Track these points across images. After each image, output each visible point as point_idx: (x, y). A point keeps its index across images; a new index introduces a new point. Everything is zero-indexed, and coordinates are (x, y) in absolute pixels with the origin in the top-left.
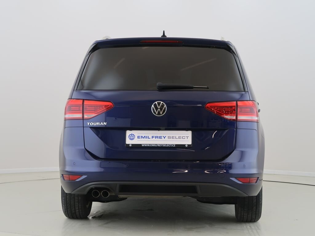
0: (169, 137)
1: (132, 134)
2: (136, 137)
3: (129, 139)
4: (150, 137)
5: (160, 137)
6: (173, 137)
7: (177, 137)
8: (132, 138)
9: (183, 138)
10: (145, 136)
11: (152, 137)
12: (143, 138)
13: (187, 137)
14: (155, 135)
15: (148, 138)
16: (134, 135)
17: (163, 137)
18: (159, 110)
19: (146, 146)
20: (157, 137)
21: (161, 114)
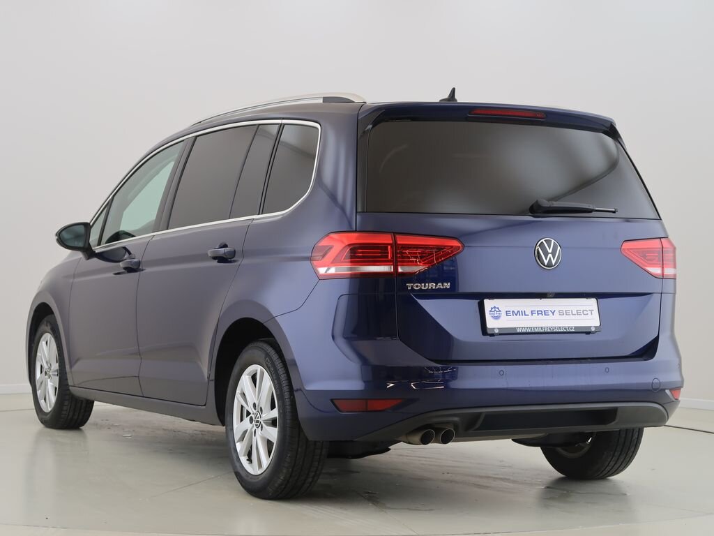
0: (561, 313)
1: (495, 307)
2: (504, 313)
3: (491, 318)
4: (528, 312)
5: (546, 313)
7: (575, 312)
8: (496, 315)
9: (585, 312)
10: (518, 312)
11: (532, 313)
12: (516, 315)
13: (591, 311)
14: (536, 309)
15: (525, 315)
16: (498, 308)
17: (550, 312)
18: (550, 255)
19: (524, 331)
20: (539, 313)
21: (553, 264)
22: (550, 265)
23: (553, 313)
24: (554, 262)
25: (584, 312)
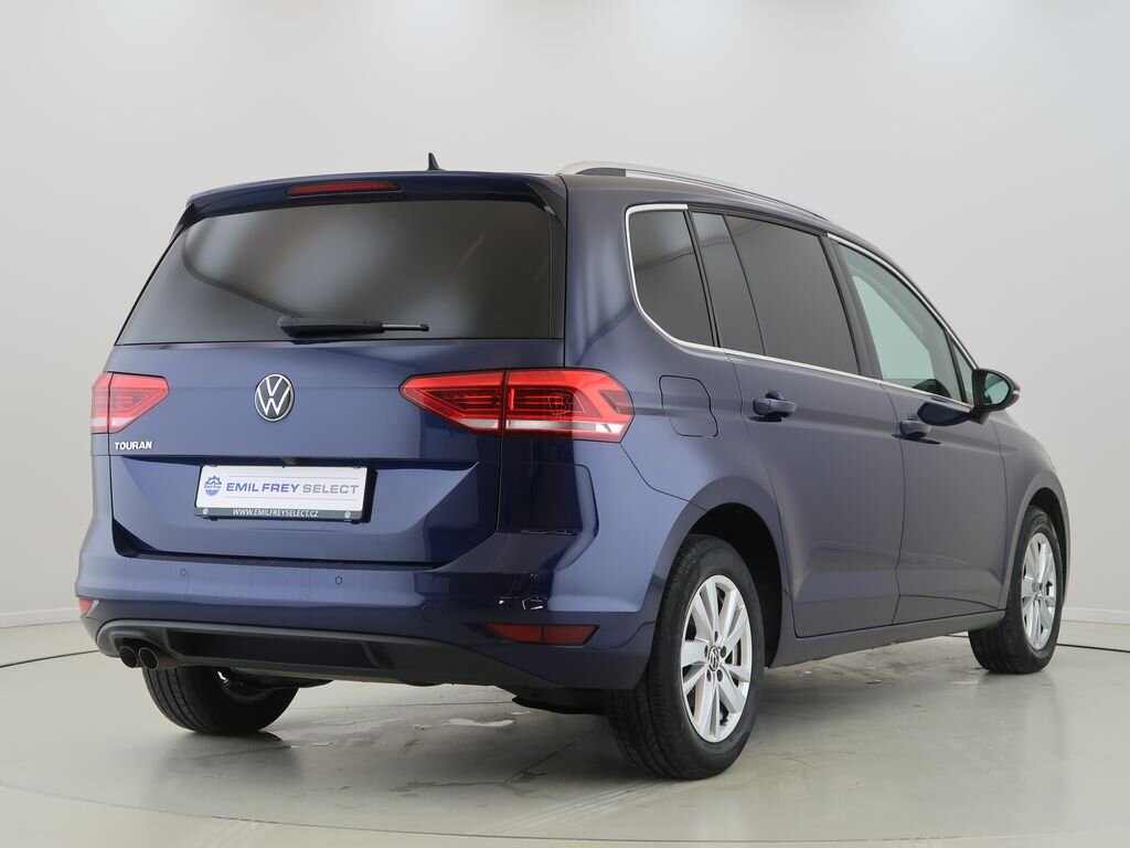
0: (307, 489)
1: (214, 477)
2: (224, 487)
4: (259, 486)
5: (284, 488)
6: (316, 489)
7: (328, 488)
8: (213, 489)
9: (344, 489)
10: (246, 485)
11: (264, 488)
12: (241, 490)
13: (354, 487)
14: (272, 481)
15: (253, 490)
16: (218, 479)
17: (290, 487)
18: (271, 400)
19: (243, 513)
20: (275, 487)
21: (277, 412)
22: (272, 414)
23: (294, 489)
24: (277, 411)
25: (342, 490)
